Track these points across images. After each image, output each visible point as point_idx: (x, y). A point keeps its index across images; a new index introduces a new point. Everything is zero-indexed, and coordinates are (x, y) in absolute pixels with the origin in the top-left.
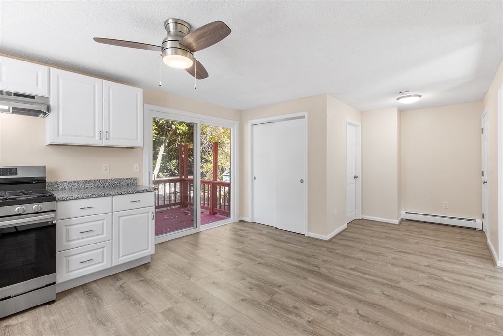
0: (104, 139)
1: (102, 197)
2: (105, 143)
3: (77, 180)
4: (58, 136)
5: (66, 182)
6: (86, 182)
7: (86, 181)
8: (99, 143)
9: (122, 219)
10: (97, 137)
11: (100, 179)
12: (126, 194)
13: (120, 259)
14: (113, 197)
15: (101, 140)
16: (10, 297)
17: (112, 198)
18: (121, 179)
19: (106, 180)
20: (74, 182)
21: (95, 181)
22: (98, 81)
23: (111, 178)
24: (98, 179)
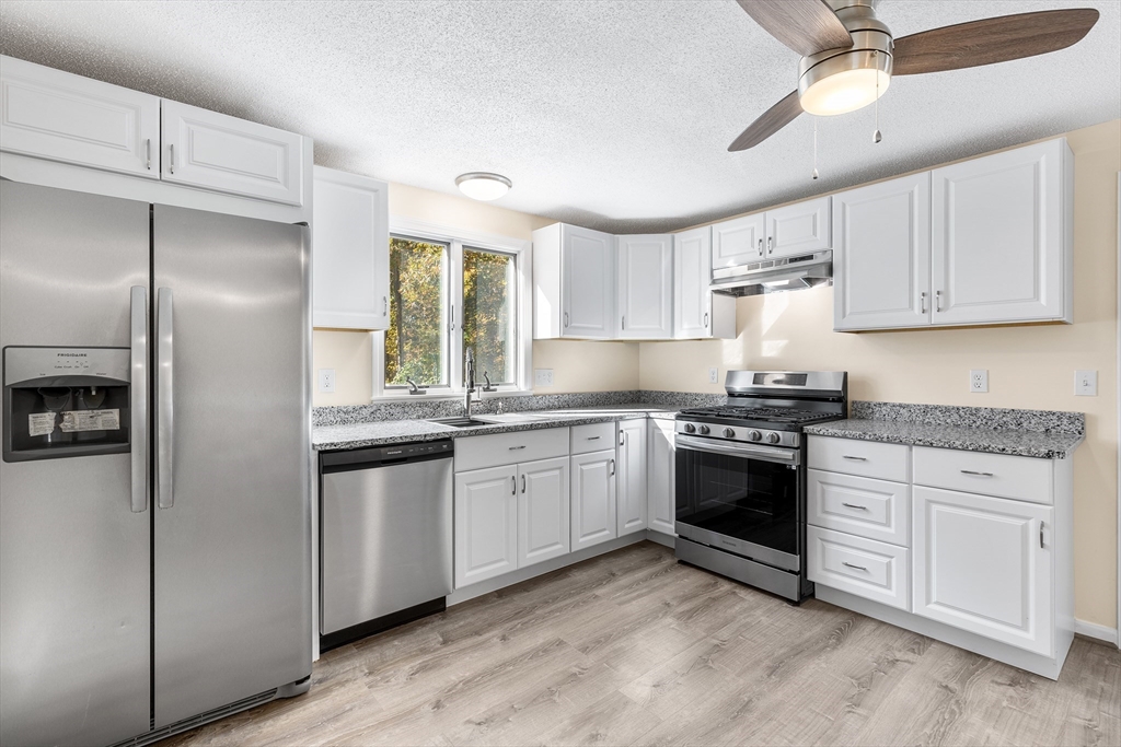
0: (934, 310)
1: (882, 441)
2: (938, 319)
3: (907, 403)
4: (844, 316)
5: (885, 404)
6: (926, 409)
7: (927, 406)
8: (923, 321)
9: (935, 508)
10: (917, 310)
11: (960, 405)
12: (942, 447)
13: (930, 606)
14: (914, 448)
15: (926, 315)
16: (751, 559)
17: (911, 450)
18: (1023, 413)
19: (977, 410)
20: (900, 405)
21: (947, 409)
22: (916, 182)
23: (989, 406)
24: (956, 405)
